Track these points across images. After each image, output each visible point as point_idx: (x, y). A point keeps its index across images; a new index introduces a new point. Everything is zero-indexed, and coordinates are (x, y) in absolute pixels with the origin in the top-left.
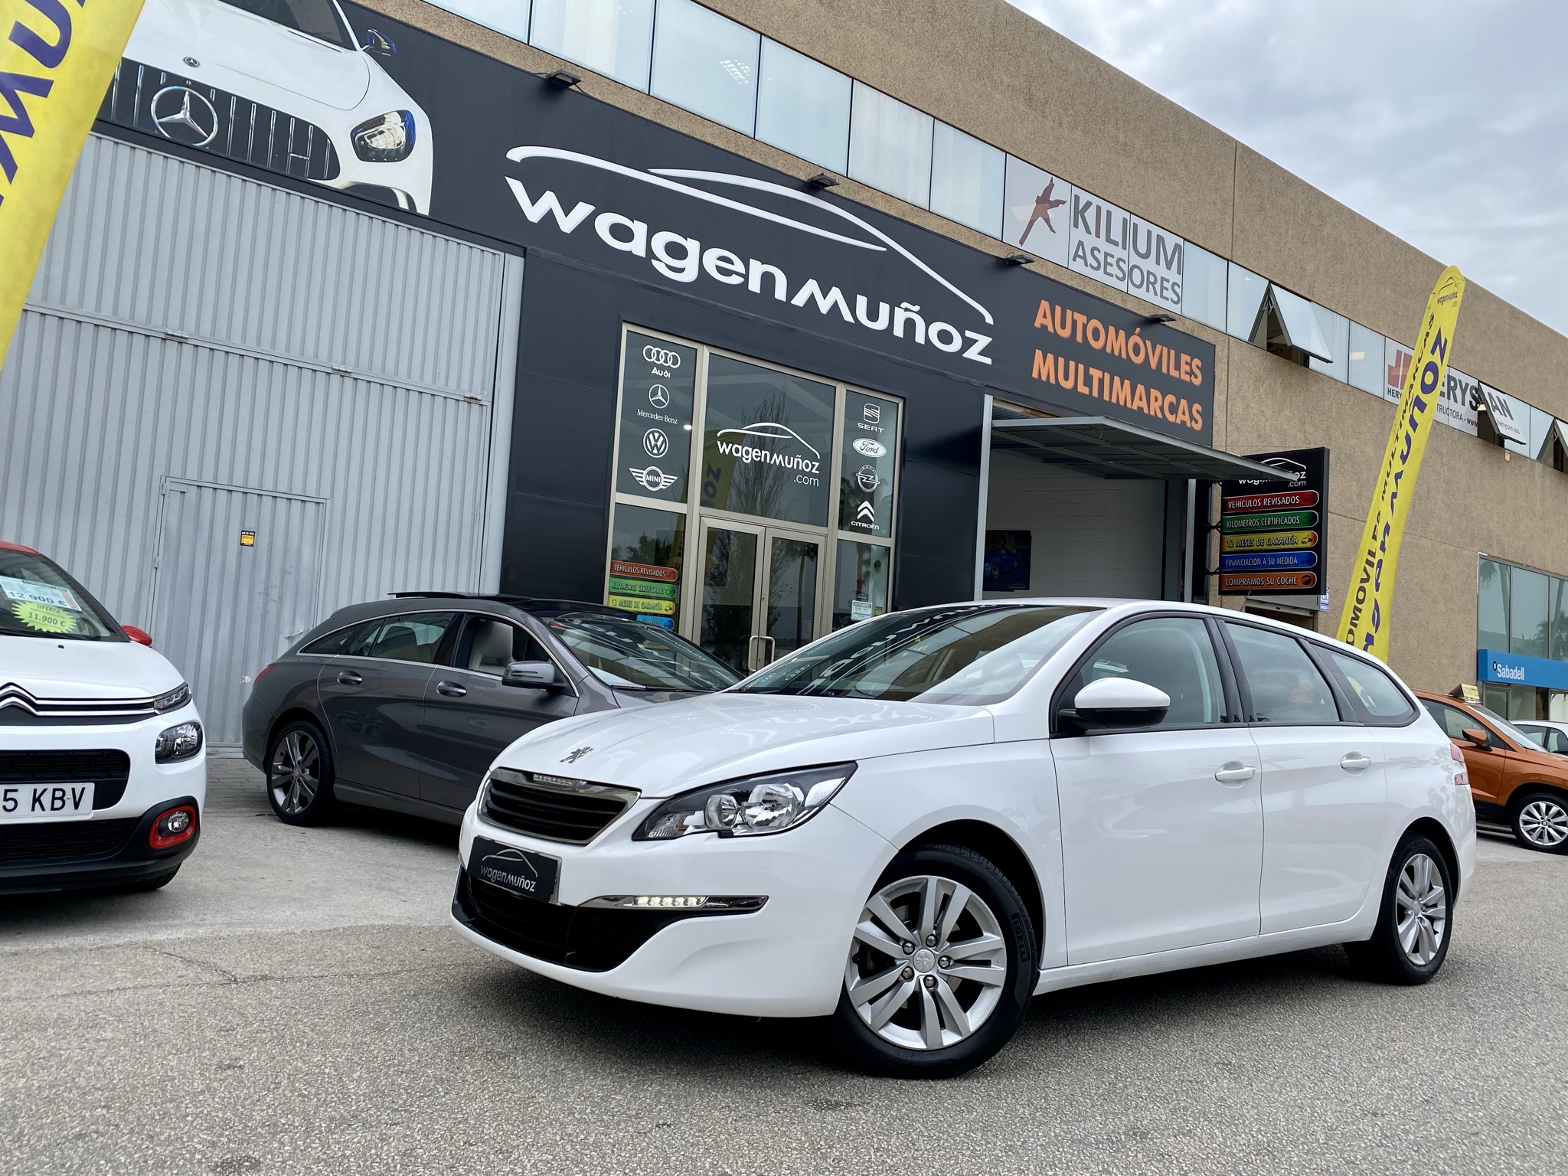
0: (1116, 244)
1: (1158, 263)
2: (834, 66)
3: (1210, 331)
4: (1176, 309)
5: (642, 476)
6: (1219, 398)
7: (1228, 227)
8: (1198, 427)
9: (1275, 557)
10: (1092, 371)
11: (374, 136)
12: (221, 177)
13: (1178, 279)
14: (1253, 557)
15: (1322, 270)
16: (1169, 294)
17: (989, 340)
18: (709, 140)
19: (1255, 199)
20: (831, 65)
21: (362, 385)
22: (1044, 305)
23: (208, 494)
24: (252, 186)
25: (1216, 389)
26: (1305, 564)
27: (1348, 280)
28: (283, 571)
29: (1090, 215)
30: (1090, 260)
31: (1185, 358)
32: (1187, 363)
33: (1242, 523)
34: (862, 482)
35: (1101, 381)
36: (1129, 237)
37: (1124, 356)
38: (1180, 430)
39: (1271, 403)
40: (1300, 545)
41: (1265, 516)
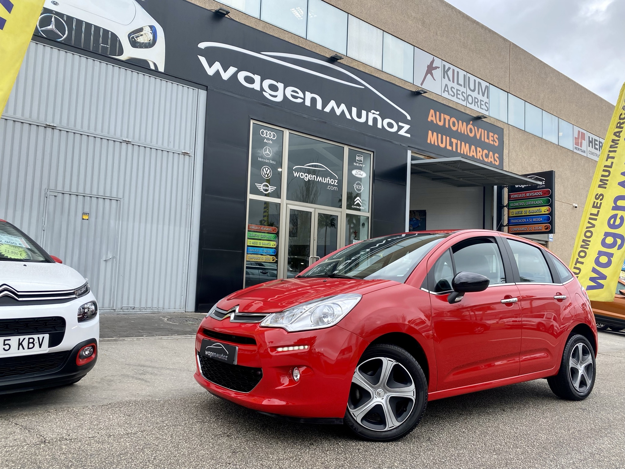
0: (461, 85)
1: (479, 94)
2: (340, 8)
3: (501, 123)
4: (486, 113)
5: (261, 187)
6: (506, 152)
7: (508, 78)
8: (497, 164)
9: (532, 218)
10: (453, 140)
11: (139, 37)
12: (70, 54)
13: (487, 100)
14: (523, 218)
15: (547, 97)
16: (484, 107)
17: (409, 126)
18: (287, 40)
19: (518, 67)
20: (339, 7)
21: (136, 148)
22: (432, 112)
23: (67, 197)
24: (84, 59)
25: (504, 147)
26: (545, 221)
27: (558, 101)
28: (102, 231)
29: (450, 73)
30: (451, 92)
31: (491, 134)
32: (492, 136)
33: (517, 204)
34: (356, 189)
35: (457, 144)
36: (466, 83)
37: (466, 133)
38: (490, 164)
39: (527, 153)
40: (543, 213)
41: (527, 201)
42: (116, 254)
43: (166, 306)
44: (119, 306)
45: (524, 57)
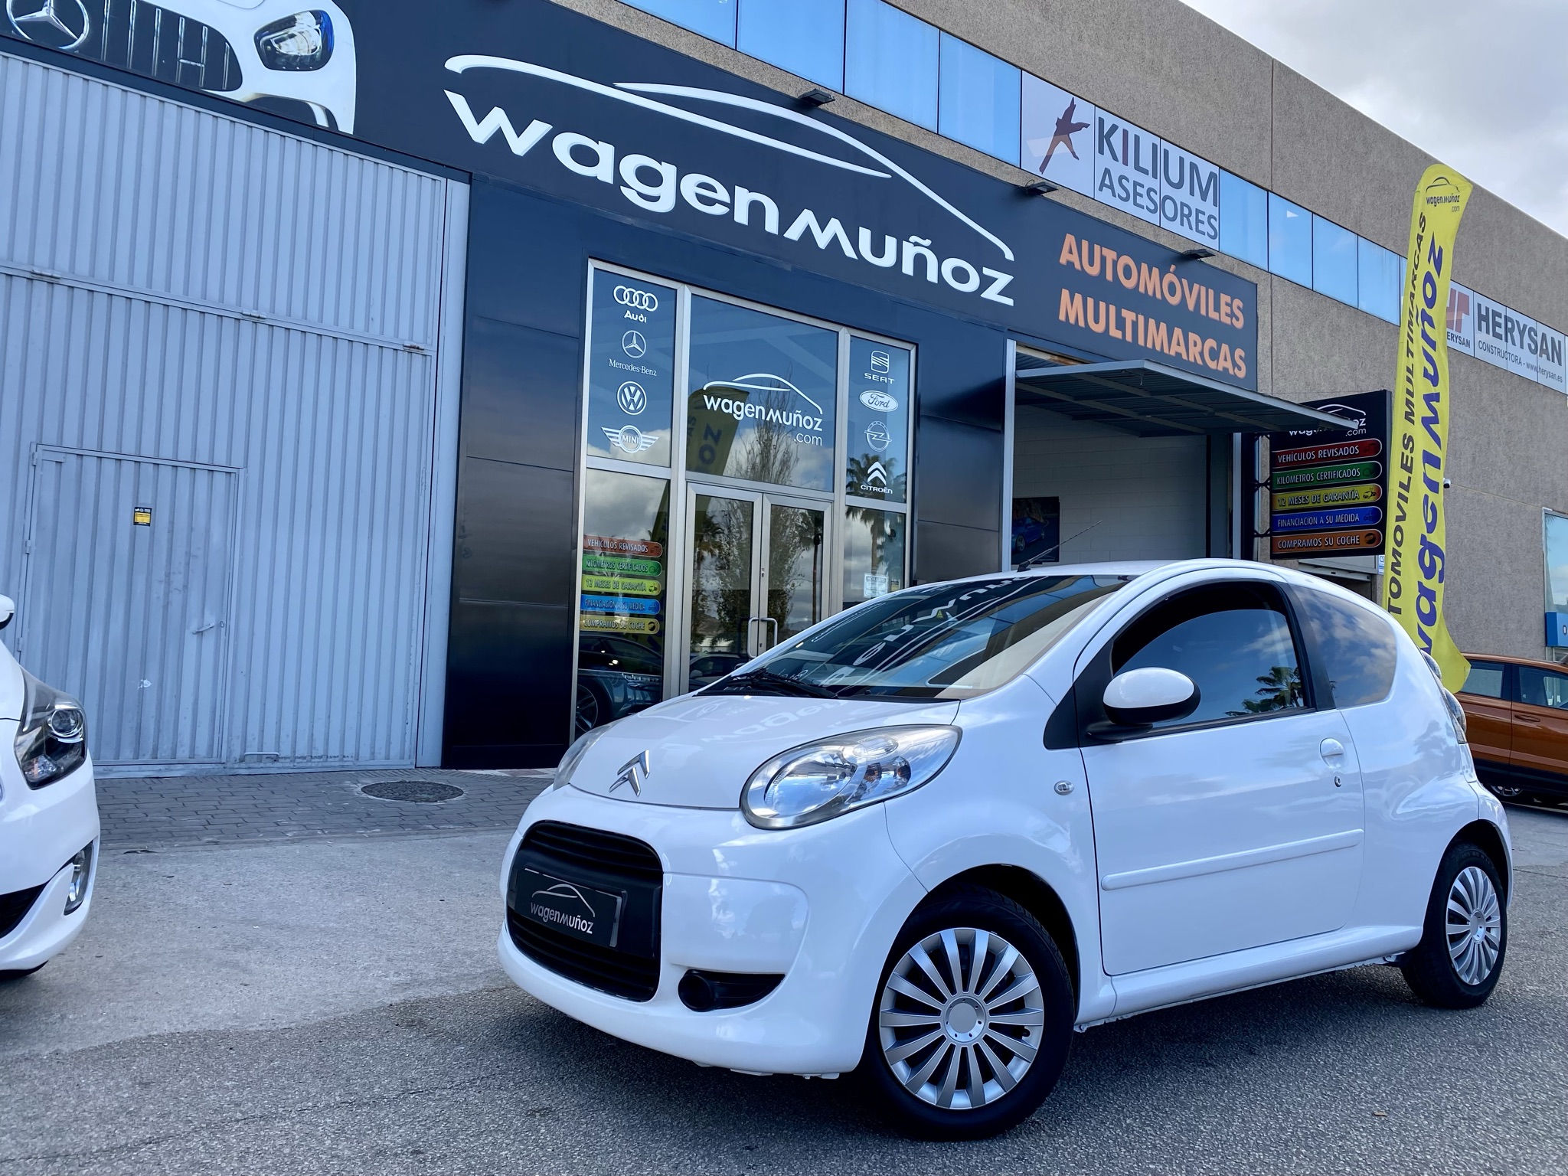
0: (1146, 172)
1: (1192, 193)
3: (1251, 269)
4: (1212, 244)
5: (617, 439)
6: (1263, 343)
7: (1266, 155)
8: (1241, 374)
9: (1334, 514)
10: (1125, 313)
11: (283, 40)
12: (96, 86)
13: (1214, 211)
14: (1308, 516)
15: (1369, 202)
16: (1205, 227)
17: (1011, 278)
19: (1295, 124)
21: (280, 334)
22: (1070, 239)
23: (90, 464)
24: (134, 97)
25: (1260, 332)
26: (1367, 521)
27: (1397, 213)
28: (188, 554)
29: (1117, 140)
30: (1118, 189)
31: (1225, 298)
32: (1227, 304)
33: (1293, 479)
34: (871, 439)
35: (1135, 324)
36: (1160, 165)
37: (1158, 296)
38: (1223, 376)
39: (1318, 348)
40: (1362, 500)
41: (1319, 471)
42: (229, 618)
43: (365, 752)
44: (237, 753)
45: (1309, 98)
